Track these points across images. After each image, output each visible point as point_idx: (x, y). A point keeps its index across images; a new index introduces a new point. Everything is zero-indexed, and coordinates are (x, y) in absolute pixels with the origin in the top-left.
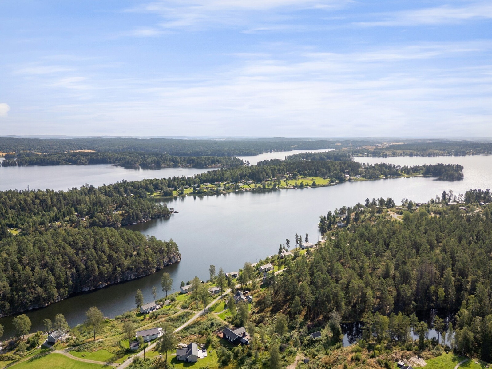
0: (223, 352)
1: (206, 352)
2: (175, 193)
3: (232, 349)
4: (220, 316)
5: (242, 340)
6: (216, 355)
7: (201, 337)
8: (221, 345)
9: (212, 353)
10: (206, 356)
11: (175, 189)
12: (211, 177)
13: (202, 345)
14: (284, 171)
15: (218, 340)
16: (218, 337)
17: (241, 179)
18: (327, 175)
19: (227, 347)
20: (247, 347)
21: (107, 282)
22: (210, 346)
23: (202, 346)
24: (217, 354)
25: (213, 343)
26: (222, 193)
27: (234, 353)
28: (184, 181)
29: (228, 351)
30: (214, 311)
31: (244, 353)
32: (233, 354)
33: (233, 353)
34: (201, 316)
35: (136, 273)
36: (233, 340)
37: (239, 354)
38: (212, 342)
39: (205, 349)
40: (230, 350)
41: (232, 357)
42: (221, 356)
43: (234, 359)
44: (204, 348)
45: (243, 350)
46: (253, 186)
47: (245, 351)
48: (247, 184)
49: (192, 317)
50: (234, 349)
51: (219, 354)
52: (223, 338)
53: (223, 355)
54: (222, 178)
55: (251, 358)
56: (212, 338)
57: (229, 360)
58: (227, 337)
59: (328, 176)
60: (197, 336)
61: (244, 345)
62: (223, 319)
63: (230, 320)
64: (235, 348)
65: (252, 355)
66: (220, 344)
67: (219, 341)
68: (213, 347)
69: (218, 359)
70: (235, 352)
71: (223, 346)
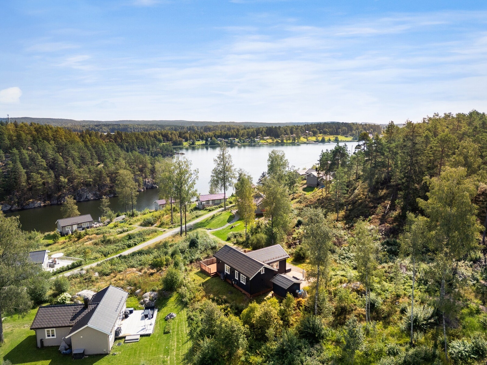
0: (210, 319)
1: (153, 321)
2: (185, 144)
3: (245, 311)
4: (217, 234)
5: (277, 280)
6: (186, 330)
7: (152, 274)
8: (207, 296)
9: (171, 323)
10: (150, 332)
11: (186, 141)
12: (225, 133)
13: (148, 296)
14: (303, 130)
15: (200, 280)
16: (203, 273)
17: (257, 135)
18: (349, 133)
19: (226, 302)
20: (299, 303)
21: (44, 202)
22: (173, 299)
23: (147, 300)
24: (190, 324)
25: (183, 290)
26: (236, 145)
27: (252, 326)
28: (196, 135)
29: (226, 315)
30: (205, 227)
31: (287, 324)
32: (244, 329)
33: (245, 323)
34: (174, 236)
35: (98, 193)
36: (248, 279)
37: (271, 331)
38: (181, 285)
39: (152, 308)
40: (238, 312)
41: (243, 341)
42: (202, 334)
43: (251, 349)
44: (153, 304)
45: (283, 315)
46: (270, 141)
47: (292, 319)
48: (264, 140)
49: (154, 236)
50: (252, 310)
51: (194, 326)
52: (216, 275)
53: (209, 332)
54: (237, 134)
55: (320, 351)
56: (181, 276)
57: (230, 355)
58: (227, 269)
59: (350, 135)
60: (146, 270)
61: (289, 295)
62: (223, 239)
63: (241, 240)
64: (254, 304)
65: (323, 338)
66: (203, 293)
67: (203, 284)
68: (183, 303)
69: (190, 345)
70: (254, 321)
71: (213, 300)
